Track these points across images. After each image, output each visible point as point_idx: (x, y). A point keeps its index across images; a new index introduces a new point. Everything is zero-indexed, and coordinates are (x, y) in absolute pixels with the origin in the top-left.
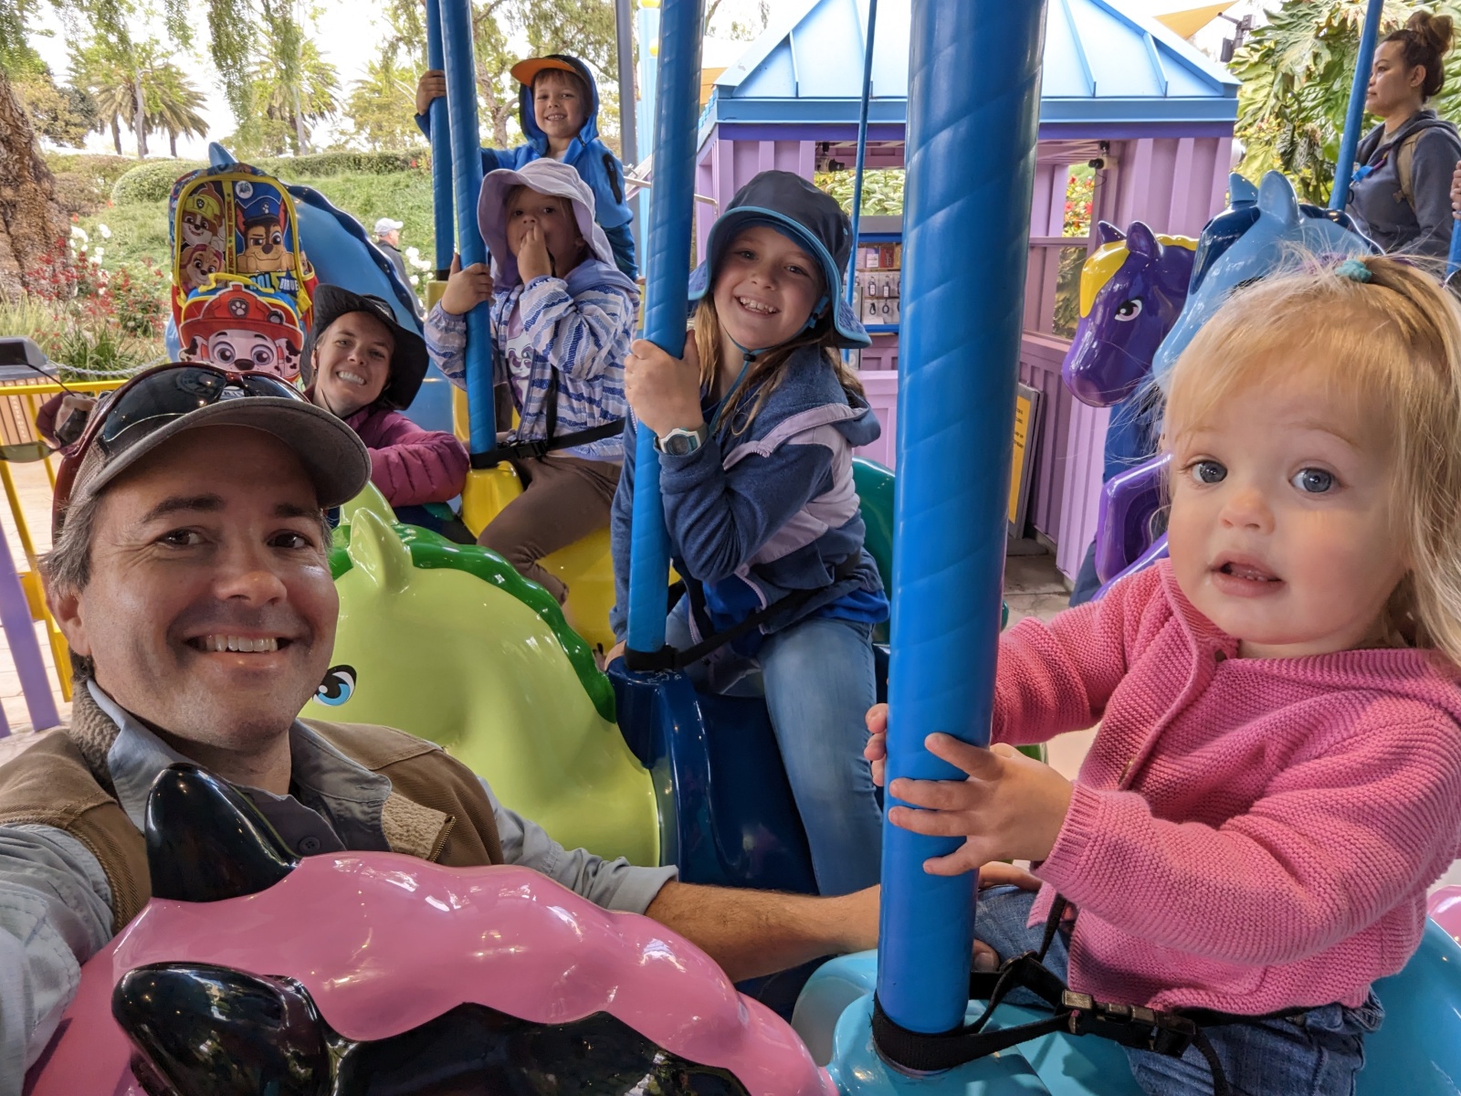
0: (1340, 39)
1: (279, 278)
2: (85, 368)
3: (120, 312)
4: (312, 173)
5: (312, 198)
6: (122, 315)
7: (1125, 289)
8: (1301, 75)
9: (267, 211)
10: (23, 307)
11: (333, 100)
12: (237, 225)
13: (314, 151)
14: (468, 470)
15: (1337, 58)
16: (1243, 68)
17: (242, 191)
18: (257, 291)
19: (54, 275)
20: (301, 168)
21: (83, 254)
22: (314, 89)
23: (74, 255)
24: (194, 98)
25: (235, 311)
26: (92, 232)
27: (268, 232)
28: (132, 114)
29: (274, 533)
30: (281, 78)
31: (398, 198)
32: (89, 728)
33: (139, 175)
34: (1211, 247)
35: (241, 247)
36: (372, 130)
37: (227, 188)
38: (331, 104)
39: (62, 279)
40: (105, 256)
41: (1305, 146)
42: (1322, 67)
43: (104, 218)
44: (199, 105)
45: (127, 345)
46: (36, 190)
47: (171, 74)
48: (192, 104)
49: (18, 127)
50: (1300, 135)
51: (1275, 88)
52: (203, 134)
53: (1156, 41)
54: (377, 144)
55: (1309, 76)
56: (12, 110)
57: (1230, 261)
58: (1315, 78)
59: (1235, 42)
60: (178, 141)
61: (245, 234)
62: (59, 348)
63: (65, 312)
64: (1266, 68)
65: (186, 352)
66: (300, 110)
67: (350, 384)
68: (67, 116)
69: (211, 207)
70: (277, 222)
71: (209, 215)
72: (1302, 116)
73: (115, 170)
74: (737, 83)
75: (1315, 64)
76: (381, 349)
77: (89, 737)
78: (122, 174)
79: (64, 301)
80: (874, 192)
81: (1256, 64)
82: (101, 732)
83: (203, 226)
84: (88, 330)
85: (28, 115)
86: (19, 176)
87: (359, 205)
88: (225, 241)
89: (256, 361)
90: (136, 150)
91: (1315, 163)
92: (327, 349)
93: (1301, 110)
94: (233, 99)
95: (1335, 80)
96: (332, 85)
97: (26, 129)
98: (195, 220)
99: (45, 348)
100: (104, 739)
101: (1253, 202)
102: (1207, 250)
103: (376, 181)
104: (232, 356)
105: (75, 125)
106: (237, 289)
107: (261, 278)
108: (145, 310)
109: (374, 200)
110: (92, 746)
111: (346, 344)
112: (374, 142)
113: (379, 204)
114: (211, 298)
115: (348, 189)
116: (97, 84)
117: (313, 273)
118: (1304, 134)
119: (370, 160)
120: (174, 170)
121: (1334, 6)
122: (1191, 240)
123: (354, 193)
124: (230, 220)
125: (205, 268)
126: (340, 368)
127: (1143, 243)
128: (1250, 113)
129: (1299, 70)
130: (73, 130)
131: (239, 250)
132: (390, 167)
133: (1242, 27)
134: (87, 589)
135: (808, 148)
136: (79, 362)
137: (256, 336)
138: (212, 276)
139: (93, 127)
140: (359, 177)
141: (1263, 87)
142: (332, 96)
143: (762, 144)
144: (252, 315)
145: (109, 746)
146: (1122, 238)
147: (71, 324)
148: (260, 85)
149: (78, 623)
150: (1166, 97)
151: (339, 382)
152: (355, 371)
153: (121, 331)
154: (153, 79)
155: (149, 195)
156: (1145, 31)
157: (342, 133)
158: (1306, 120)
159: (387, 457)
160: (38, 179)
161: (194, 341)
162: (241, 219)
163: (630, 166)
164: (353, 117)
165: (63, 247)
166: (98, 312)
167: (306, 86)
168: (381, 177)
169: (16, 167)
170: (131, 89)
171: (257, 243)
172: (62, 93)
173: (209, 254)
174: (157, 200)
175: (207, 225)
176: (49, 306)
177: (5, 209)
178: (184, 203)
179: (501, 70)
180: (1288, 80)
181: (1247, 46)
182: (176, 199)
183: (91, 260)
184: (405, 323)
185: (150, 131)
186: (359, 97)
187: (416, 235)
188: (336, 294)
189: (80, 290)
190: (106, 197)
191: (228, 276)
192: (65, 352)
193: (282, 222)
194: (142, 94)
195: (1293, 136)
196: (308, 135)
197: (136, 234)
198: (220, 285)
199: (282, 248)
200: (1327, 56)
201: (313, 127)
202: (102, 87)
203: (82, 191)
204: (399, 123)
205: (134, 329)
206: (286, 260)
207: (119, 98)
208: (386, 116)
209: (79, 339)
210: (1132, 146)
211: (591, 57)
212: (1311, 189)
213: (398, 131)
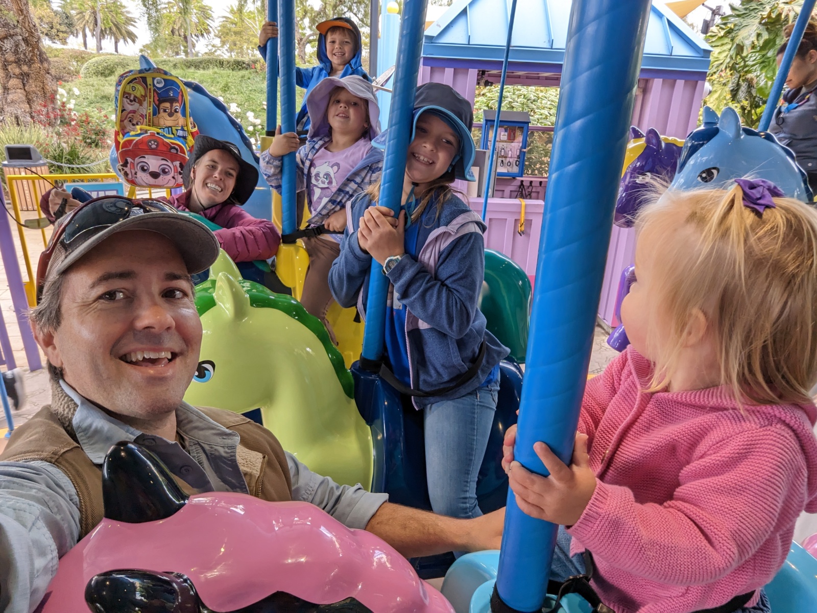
0: (775, 26)
1: (177, 130)
2: (62, 163)
3: (83, 134)
4: (195, 68)
5: (197, 89)
6: (84, 136)
7: (642, 165)
8: (748, 46)
9: (172, 95)
10: (31, 129)
11: (209, 27)
12: (154, 101)
13: (197, 55)
14: (279, 244)
15: (772, 37)
16: (714, 39)
17: (158, 83)
18: (164, 136)
19: (48, 113)
20: (189, 65)
21: (64, 103)
22: (199, 20)
23: (59, 103)
24: (130, 21)
25: (150, 146)
26: (69, 91)
27: (171, 106)
28: (94, 27)
29: (165, 290)
30: (180, 13)
31: (244, 85)
32: (61, 404)
33: (97, 62)
34: (690, 147)
35: (156, 112)
36: (230, 46)
37: (149, 81)
38: (208, 29)
39: (52, 116)
40: (75, 105)
41: (746, 87)
42: (761, 42)
43: (76, 84)
44: (132, 25)
45: (86, 152)
46: (40, 68)
47: (117, 6)
48: (129, 24)
49: (32, 32)
50: (743, 80)
51: (731, 52)
52: (134, 41)
53: (668, 21)
54: (232, 53)
55: (753, 47)
56: (29, 23)
57: (701, 156)
58: (756, 48)
59: (710, 22)
60: (119, 44)
61: (158, 106)
62: (49, 151)
63: (52, 133)
64: (727, 40)
65: (122, 165)
66: (190, 32)
67: (214, 192)
68: (58, 27)
69: (140, 91)
70: (177, 101)
71: (138, 95)
72: (745, 70)
73: (83, 58)
74: (435, 34)
75: (758, 40)
76: (232, 172)
77: (61, 410)
78: (87, 61)
79: (52, 127)
80: (507, 97)
81: (722, 37)
82: (68, 406)
83: (134, 100)
84: (64, 142)
85: (37, 25)
86: (32, 60)
87: (221, 87)
88: (147, 109)
89: (161, 173)
90: (95, 48)
91: (750, 97)
92: (201, 169)
93: (745, 66)
94: (150, 24)
95: (769, 50)
96: (209, 18)
97: (36, 34)
98: (130, 97)
99: (41, 151)
100: (70, 410)
101: (716, 124)
102: (688, 148)
103: (231, 75)
104: (148, 169)
105: (62, 32)
106: (152, 135)
107: (167, 129)
108: (97, 134)
109: (230, 84)
110: (63, 415)
111: (213, 167)
112: (231, 52)
113: (233, 87)
114: (137, 138)
115: (215, 78)
116: (76, 9)
117: (197, 128)
118: (746, 80)
119: (228, 62)
120: (117, 60)
121: (774, 5)
122: (679, 140)
123: (219, 80)
124: (150, 98)
125: (135, 122)
126: (208, 181)
127: (654, 141)
128: (716, 66)
129: (748, 43)
130: (61, 35)
131: (154, 114)
132: (240, 67)
133: (715, 12)
134: (60, 329)
135: (473, 73)
136: (59, 159)
137: (162, 159)
138: (138, 127)
139: (72, 33)
140: (222, 72)
141: (724, 51)
142: (208, 25)
143: (447, 69)
144: (161, 148)
145: (73, 414)
146: (643, 136)
147: (55, 139)
148: (168, 16)
149: (55, 348)
150: (671, 55)
151: (207, 190)
152: (216, 183)
153: (83, 144)
154: (107, 8)
155: (102, 74)
156: (663, 15)
157: (213, 46)
158: (747, 72)
159: (234, 233)
160: (41, 62)
161: (126, 160)
162: (157, 98)
163: (374, 78)
164: (220, 37)
165: (53, 99)
166: (70, 134)
167: (194, 18)
168: (234, 72)
169: (30, 55)
170: (94, 13)
171: (165, 111)
172: (56, 13)
173: (137, 116)
174: (106, 76)
175: (137, 100)
176: (44, 129)
177: (23, 77)
178: (125, 87)
179: (304, 16)
180: (740, 48)
181: (717, 26)
182: (120, 85)
183: (68, 106)
184: (247, 158)
185: (104, 37)
186: (224, 26)
187: (253, 105)
188: (209, 140)
189: (61, 121)
190: (78, 72)
191: (148, 128)
192: (51, 153)
193: (180, 102)
194: (100, 16)
195: (739, 81)
196: (194, 46)
197: (93, 94)
198: (142, 132)
199: (179, 115)
200: (766, 36)
201: (197, 41)
202: (78, 11)
203: (64, 68)
204: (246, 42)
205: (90, 144)
206: (181, 121)
207: (87, 17)
208: (239, 38)
209: (59, 147)
210: (651, 82)
211: (355, 11)
212: (746, 112)
213: (245, 47)
